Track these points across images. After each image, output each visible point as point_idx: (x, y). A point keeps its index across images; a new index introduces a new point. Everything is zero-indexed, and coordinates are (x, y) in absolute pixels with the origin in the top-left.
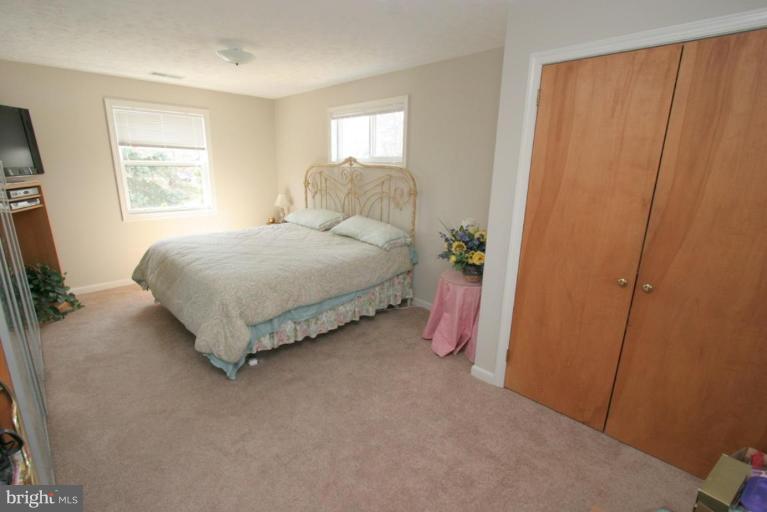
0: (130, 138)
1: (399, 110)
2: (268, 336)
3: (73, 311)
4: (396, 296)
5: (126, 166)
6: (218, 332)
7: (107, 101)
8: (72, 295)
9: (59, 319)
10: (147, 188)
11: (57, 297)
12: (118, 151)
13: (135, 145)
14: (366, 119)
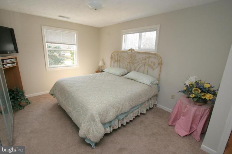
0: (50, 40)
1: (154, 31)
2: (109, 127)
3: (27, 105)
4: (152, 104)
5: (48, 50)
6: (89, 128)
7: (42, 26)
8: (27, 99)
9: (22, 109)
10: (53, 57)
11: (21, 101)
12: (45, 45)
13: (51, 43)
14: (138, 34)
